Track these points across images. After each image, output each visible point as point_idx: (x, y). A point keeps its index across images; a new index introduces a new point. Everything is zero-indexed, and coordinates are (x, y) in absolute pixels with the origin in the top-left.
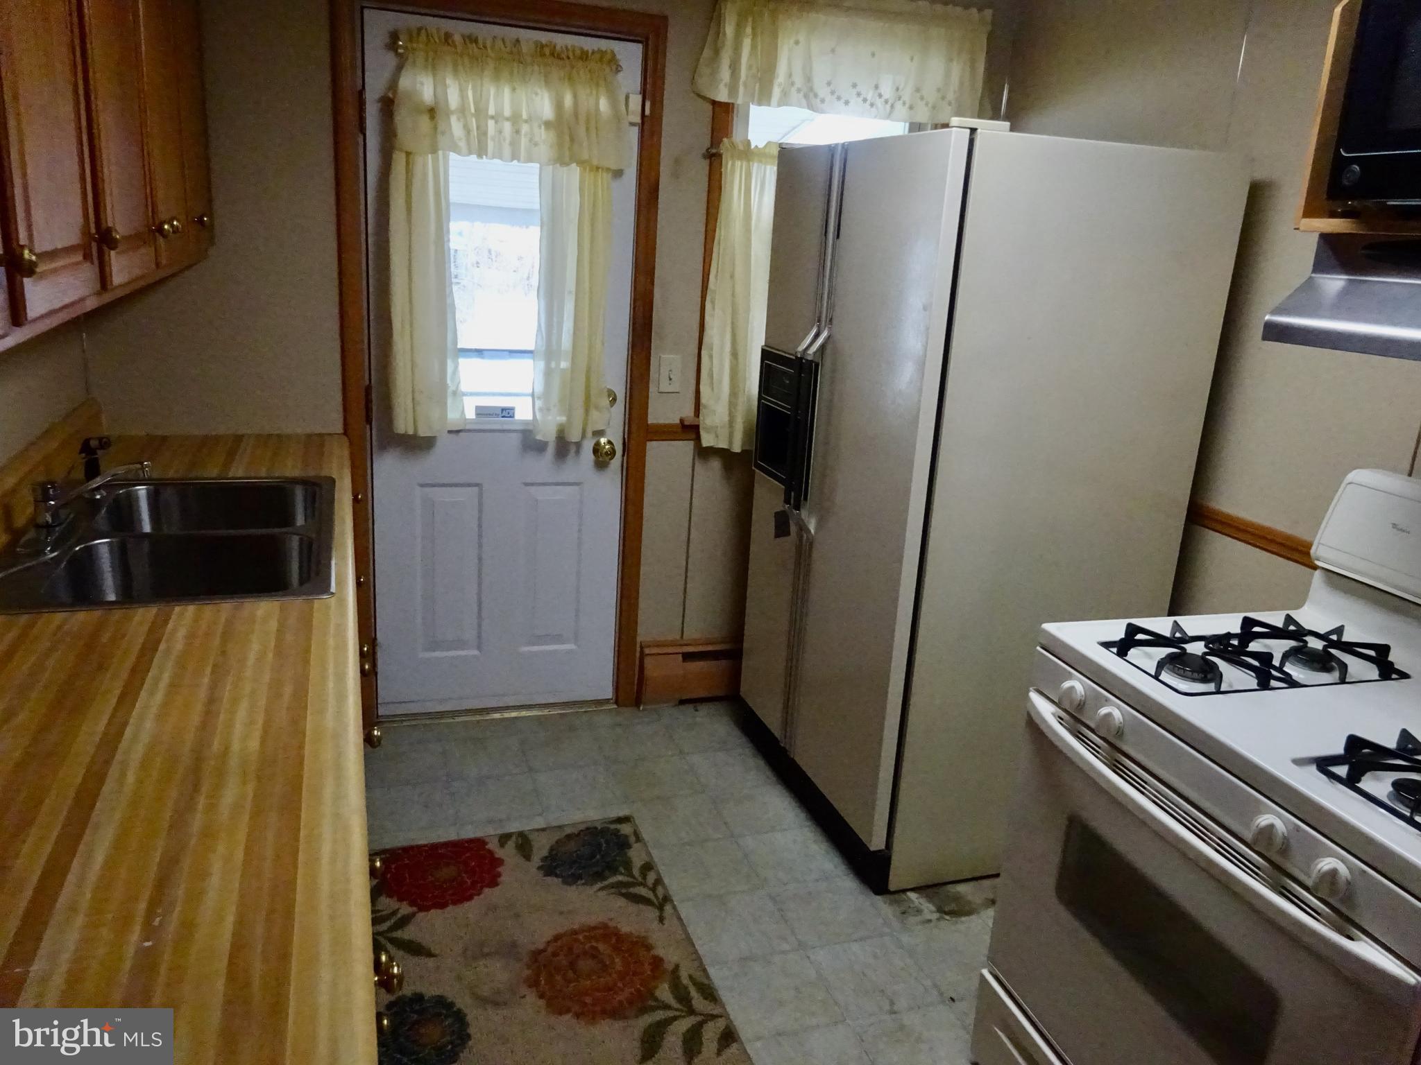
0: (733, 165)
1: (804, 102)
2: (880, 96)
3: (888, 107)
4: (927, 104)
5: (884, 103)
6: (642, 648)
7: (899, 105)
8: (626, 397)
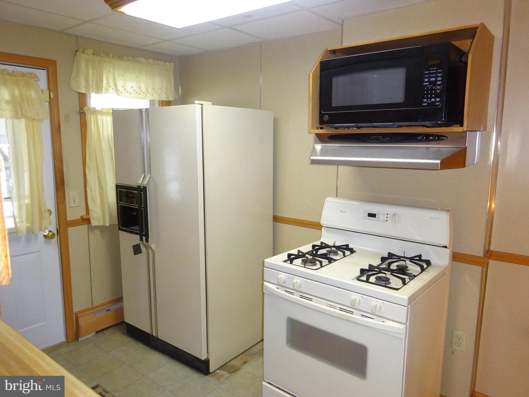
0: (90, 117)
1: (115, 93)
2: (142, 91)
3: (145, 95)
4: (157, 94)
5: (143, 93)
6: (76, 314)
7: (148, 94)
8: (56, 211)
